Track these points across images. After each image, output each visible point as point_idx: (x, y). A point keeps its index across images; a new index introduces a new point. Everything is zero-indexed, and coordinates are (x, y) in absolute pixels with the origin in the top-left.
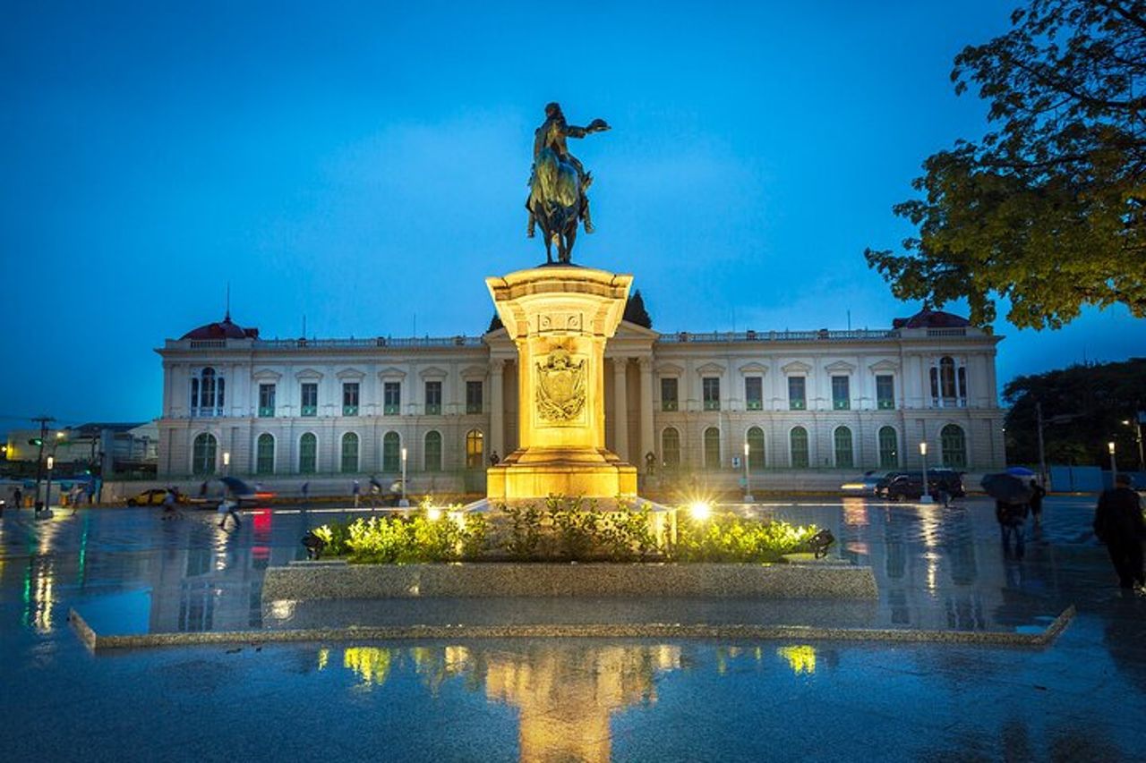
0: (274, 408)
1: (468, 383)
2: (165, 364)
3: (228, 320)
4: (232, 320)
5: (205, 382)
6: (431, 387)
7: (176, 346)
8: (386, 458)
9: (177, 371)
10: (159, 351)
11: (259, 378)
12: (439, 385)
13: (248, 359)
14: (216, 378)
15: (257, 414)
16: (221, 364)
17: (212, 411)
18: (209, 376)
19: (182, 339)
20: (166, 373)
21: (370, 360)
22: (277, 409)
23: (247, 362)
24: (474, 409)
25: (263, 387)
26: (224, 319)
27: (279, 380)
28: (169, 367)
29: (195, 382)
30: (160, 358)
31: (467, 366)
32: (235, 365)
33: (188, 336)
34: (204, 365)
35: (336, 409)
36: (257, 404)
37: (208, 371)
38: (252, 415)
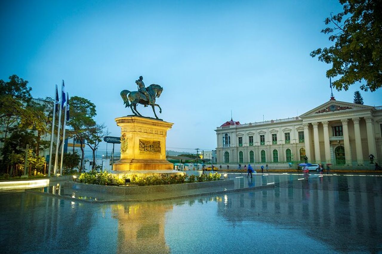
0: (242, 144)
1: (299, 132)
2: (217, 134)
3: (232, 120)
4: (233, 120)
5: (226, 138)
6: (287, 135)
7: (220, 129)
8: (274, 158)
9: (219, 135)
10: (215, 130)
11: (238, 136)
12: (289, 133)
13: (235, 130)
14: (228, 136)
15: (238, 146)
16: (229, 133)
17: (227, 145)
18: (226, 136)
19: (220, 127)
20: (217, 136)
21: (267, 128)
22: (243, 144)
23: (235, 131)
24: (302, 141)
25: (239, 138)
26: (231, 120)
27: (243, 136)
28: (218, 134)
29: (224, 137)
30: (216, 132)
31: (298, 126)
32: (232, 132)
33: (222, 126)
34: (225, 133)
35: (258, 143)
36: (238, 143)
37: (226, 135)
38: (237, 146)
